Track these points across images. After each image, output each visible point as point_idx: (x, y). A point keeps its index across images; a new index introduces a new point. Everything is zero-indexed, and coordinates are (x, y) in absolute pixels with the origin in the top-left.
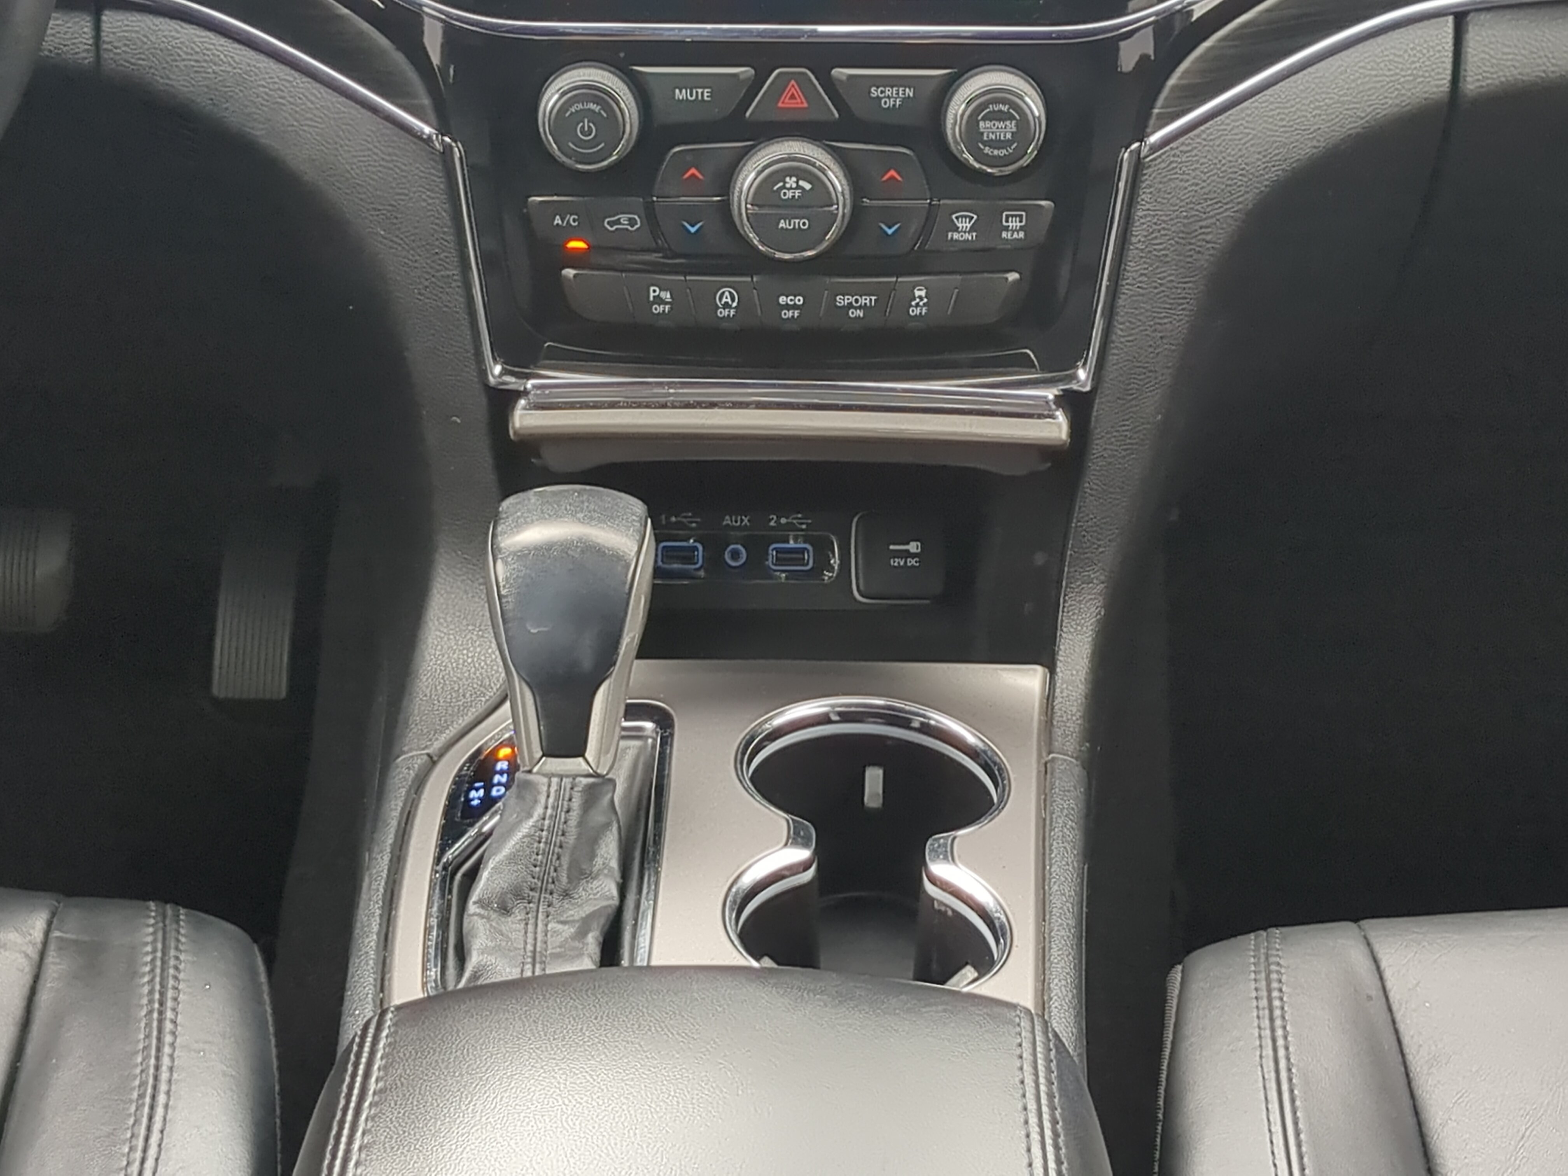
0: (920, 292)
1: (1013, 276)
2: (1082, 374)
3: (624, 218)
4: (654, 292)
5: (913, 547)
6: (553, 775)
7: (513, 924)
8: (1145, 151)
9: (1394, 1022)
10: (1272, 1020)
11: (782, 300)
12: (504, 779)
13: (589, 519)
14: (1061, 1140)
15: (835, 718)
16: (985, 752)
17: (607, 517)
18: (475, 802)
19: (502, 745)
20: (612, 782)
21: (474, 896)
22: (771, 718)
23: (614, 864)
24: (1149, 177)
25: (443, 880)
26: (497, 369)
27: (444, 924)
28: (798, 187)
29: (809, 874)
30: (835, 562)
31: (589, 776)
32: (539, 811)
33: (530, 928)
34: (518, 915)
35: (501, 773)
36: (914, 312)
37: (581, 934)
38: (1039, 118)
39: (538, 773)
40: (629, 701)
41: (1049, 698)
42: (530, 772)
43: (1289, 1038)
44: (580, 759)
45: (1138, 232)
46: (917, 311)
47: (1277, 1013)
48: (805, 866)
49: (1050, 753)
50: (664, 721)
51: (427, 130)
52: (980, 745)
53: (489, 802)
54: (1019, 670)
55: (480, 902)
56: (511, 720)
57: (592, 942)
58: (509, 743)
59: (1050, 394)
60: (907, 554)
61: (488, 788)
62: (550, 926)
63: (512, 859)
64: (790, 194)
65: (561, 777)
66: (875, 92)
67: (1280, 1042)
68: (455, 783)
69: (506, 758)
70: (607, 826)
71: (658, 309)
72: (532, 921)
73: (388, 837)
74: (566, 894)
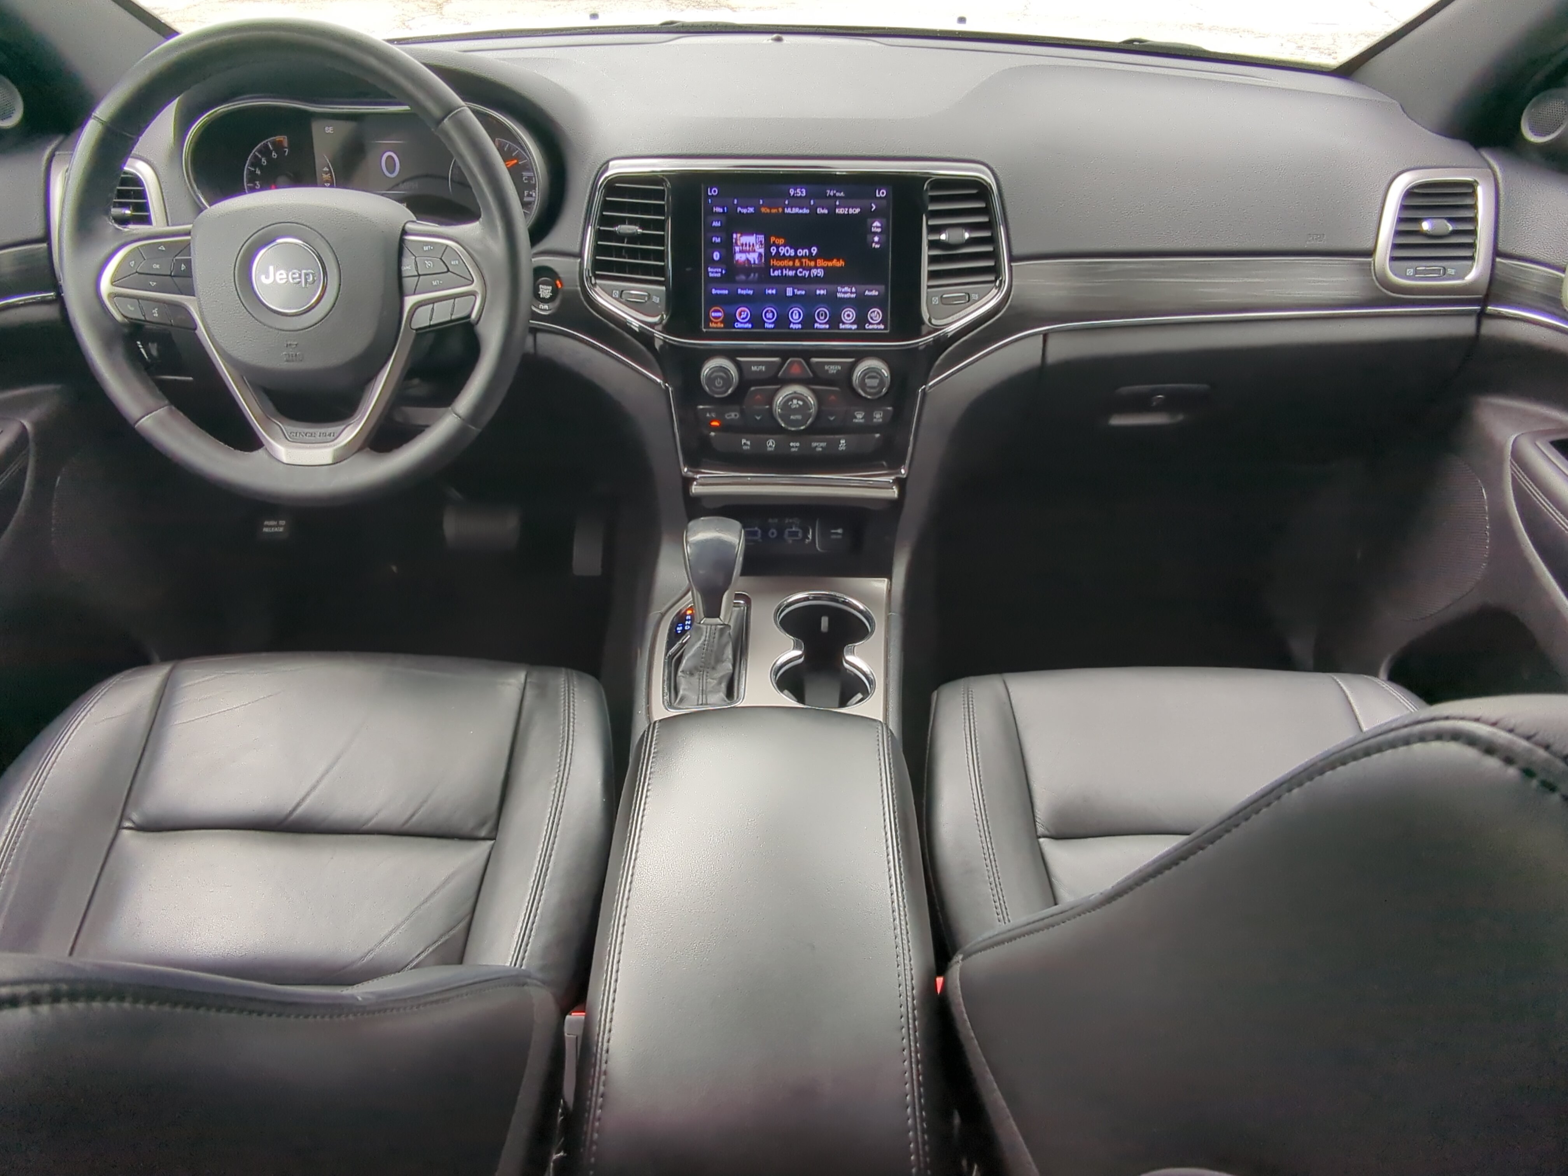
0: (843, 441)
1: (877, 435)
2: (903, 471)
3: (733, 414)
4: (744, 441)
5: (840, 531)
6: (708, 625)
7: (695, 680)
8: (927, 389)
9: (1013, 712)
10: (969, 712)
11: (792, 444)
12: (689, 623)
13: (720, 531)
14: (893, 780)
15: (810, 598)
16: (866, 612)
17: (727, 530)
18: (679, 632)
19: (689, 609)
20: (730, 626)
21: (681, 669)
22: (788, 599)
23: (731, 657)
24: (928, 399)
25: (668, 662)
26: (686, 470)
27: (669, 679)
28: (798, 403)
29: (802, 660)
30: (810, 536)
31: (722, 625)
32: (703, 638)
33: (701, 681)
34: (696, 676)
35: (688, 620)
36: (840, 449)
37: (720, 683)
38: (887, 377)
39: (703, 624)
40: (736, 593)
41: (889, 591)
42: (700, 623)
43: (975, 719)
44: (718, 619)
45: (925, 418)
46: (842, 448)
47: (971, 710)
48: (800, 657)
49: (890, 612)
50: (748, 601)
51: (659, 380)
52: (865, 610)
53: (684, 632)
54: (878, 580)
55: (683, 671)
56: (691, 599)
57: (724, 686)
58: (691, 608)
59: (890, 479)
60: (837, 534)
61: (684, 626)
62: (708, 680)
63: (694, 656)
64: (794, 407)
65: (711, 625)
66: (826, 367)
67: (972, 721)
68: (671, 624)
69: (690, 615)
70: (727, 643)
71: (745, 448)
72: (701, 678)
73: (648, 645)
74: (714, 668)
